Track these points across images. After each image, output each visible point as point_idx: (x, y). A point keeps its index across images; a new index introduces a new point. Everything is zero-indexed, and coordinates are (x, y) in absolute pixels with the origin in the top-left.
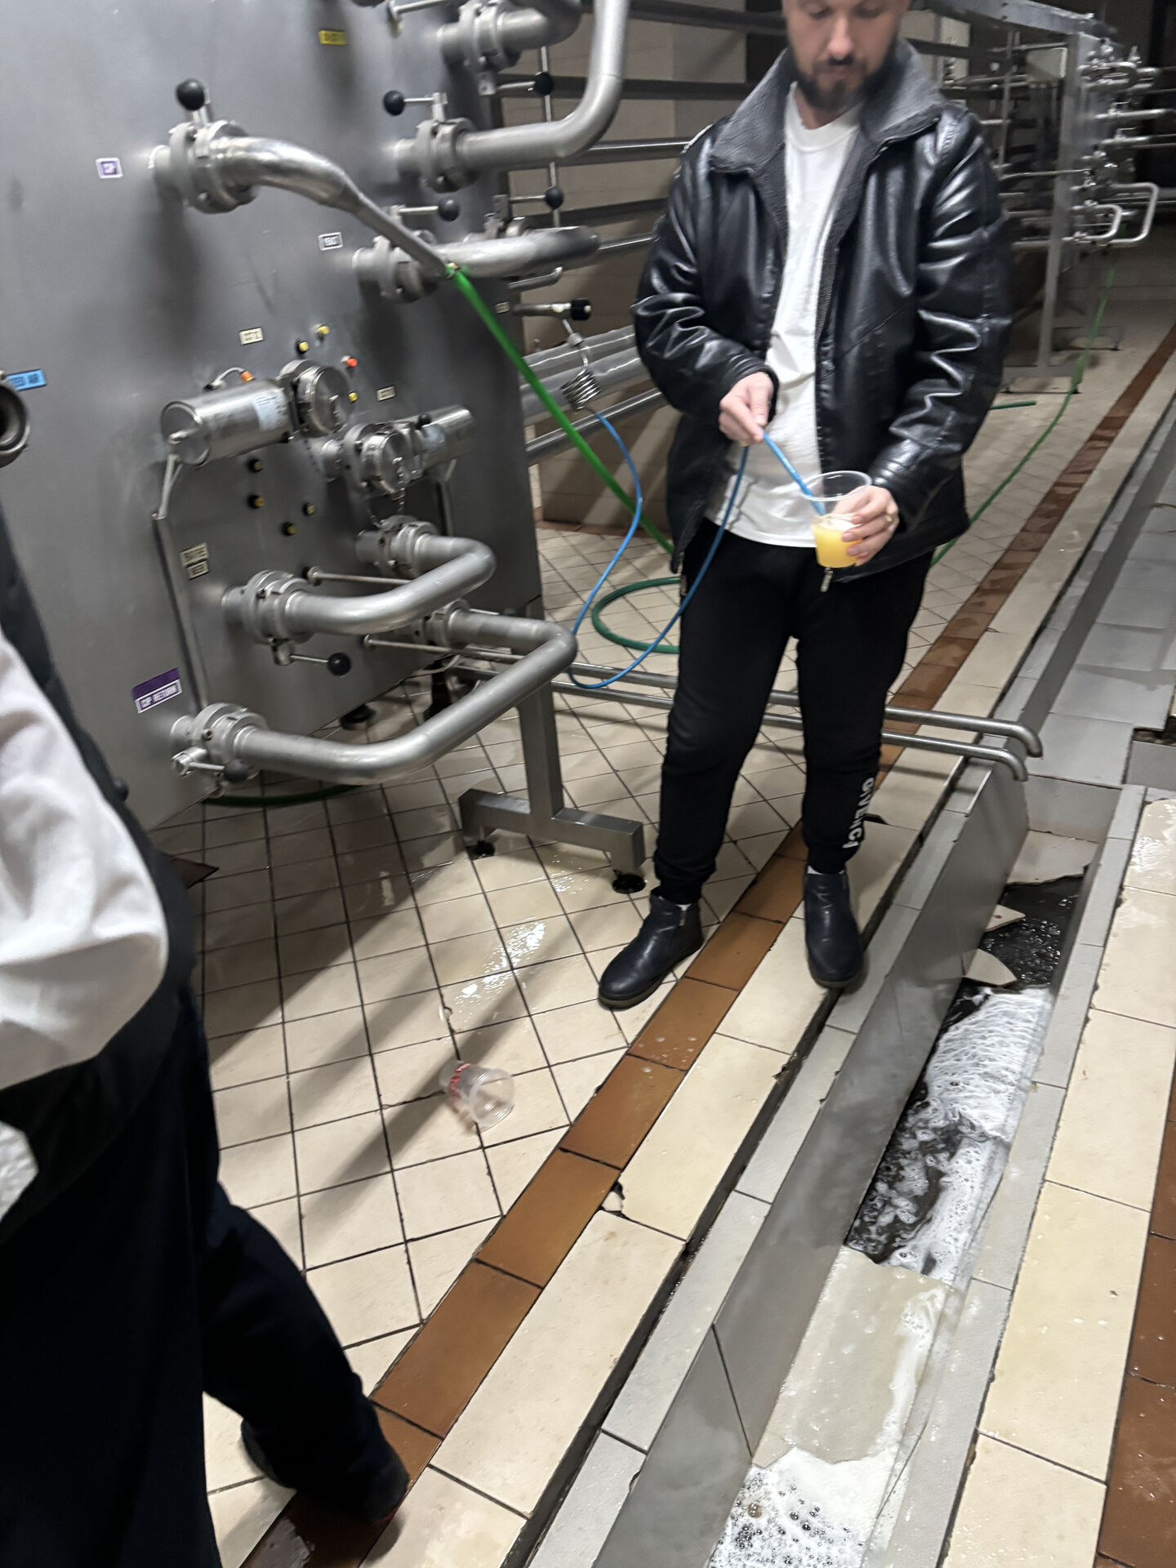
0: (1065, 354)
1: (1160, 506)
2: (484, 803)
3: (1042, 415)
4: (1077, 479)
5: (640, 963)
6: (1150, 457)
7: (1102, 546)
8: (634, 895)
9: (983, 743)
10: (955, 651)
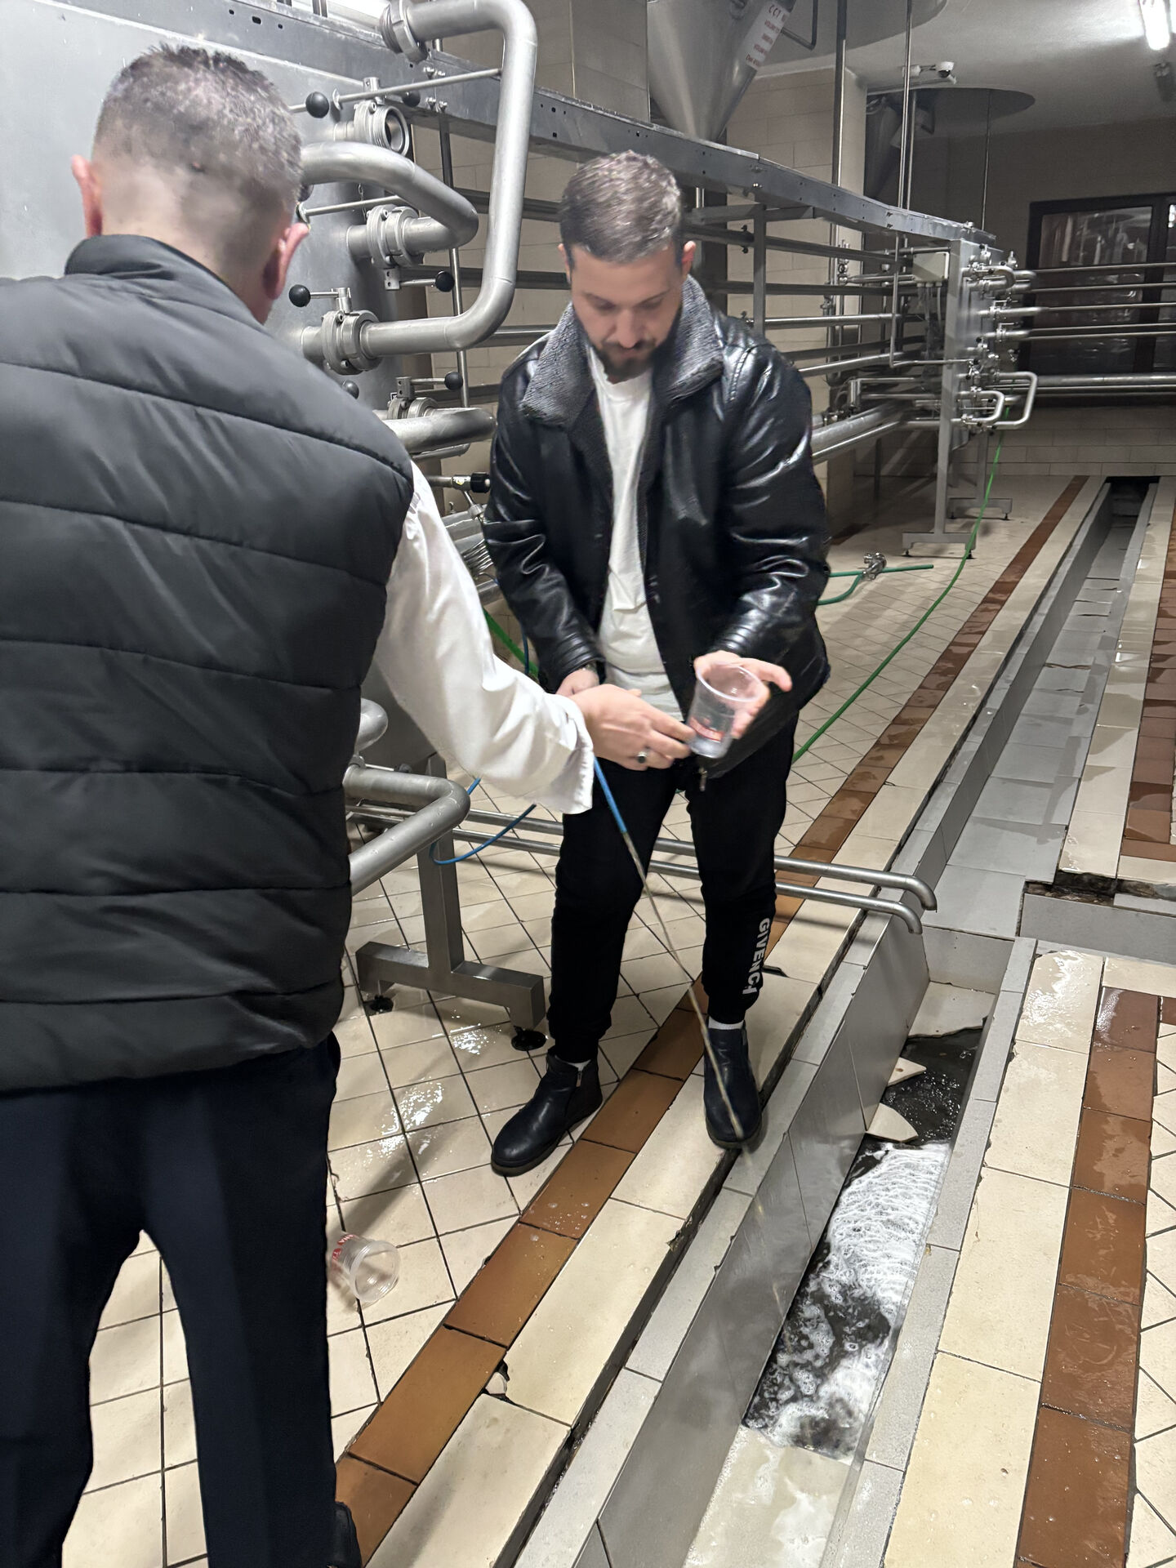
0: (959, 523)
1: (1050, 665)
2: (382, 957)
3: (938, 578)
4: (972, 639)
5: (535, 1127)
6: (1039, 620)
7: (995, 702)
8: (533, 1053)
9: (880, 895)
10: (855, 804)
